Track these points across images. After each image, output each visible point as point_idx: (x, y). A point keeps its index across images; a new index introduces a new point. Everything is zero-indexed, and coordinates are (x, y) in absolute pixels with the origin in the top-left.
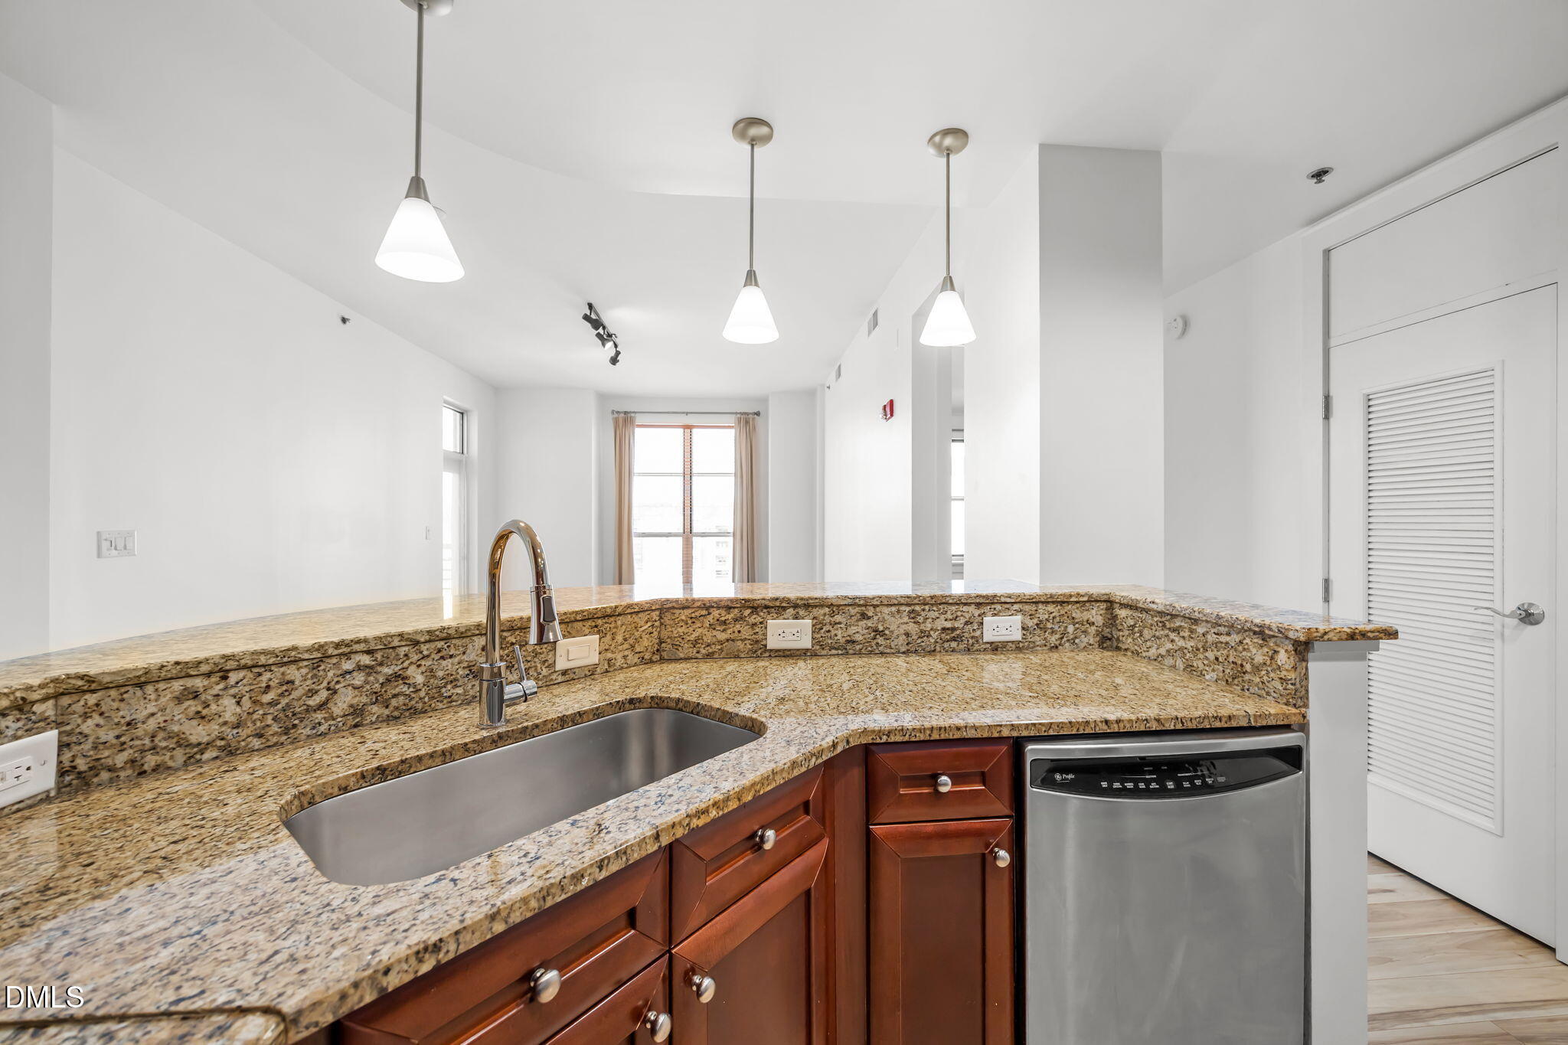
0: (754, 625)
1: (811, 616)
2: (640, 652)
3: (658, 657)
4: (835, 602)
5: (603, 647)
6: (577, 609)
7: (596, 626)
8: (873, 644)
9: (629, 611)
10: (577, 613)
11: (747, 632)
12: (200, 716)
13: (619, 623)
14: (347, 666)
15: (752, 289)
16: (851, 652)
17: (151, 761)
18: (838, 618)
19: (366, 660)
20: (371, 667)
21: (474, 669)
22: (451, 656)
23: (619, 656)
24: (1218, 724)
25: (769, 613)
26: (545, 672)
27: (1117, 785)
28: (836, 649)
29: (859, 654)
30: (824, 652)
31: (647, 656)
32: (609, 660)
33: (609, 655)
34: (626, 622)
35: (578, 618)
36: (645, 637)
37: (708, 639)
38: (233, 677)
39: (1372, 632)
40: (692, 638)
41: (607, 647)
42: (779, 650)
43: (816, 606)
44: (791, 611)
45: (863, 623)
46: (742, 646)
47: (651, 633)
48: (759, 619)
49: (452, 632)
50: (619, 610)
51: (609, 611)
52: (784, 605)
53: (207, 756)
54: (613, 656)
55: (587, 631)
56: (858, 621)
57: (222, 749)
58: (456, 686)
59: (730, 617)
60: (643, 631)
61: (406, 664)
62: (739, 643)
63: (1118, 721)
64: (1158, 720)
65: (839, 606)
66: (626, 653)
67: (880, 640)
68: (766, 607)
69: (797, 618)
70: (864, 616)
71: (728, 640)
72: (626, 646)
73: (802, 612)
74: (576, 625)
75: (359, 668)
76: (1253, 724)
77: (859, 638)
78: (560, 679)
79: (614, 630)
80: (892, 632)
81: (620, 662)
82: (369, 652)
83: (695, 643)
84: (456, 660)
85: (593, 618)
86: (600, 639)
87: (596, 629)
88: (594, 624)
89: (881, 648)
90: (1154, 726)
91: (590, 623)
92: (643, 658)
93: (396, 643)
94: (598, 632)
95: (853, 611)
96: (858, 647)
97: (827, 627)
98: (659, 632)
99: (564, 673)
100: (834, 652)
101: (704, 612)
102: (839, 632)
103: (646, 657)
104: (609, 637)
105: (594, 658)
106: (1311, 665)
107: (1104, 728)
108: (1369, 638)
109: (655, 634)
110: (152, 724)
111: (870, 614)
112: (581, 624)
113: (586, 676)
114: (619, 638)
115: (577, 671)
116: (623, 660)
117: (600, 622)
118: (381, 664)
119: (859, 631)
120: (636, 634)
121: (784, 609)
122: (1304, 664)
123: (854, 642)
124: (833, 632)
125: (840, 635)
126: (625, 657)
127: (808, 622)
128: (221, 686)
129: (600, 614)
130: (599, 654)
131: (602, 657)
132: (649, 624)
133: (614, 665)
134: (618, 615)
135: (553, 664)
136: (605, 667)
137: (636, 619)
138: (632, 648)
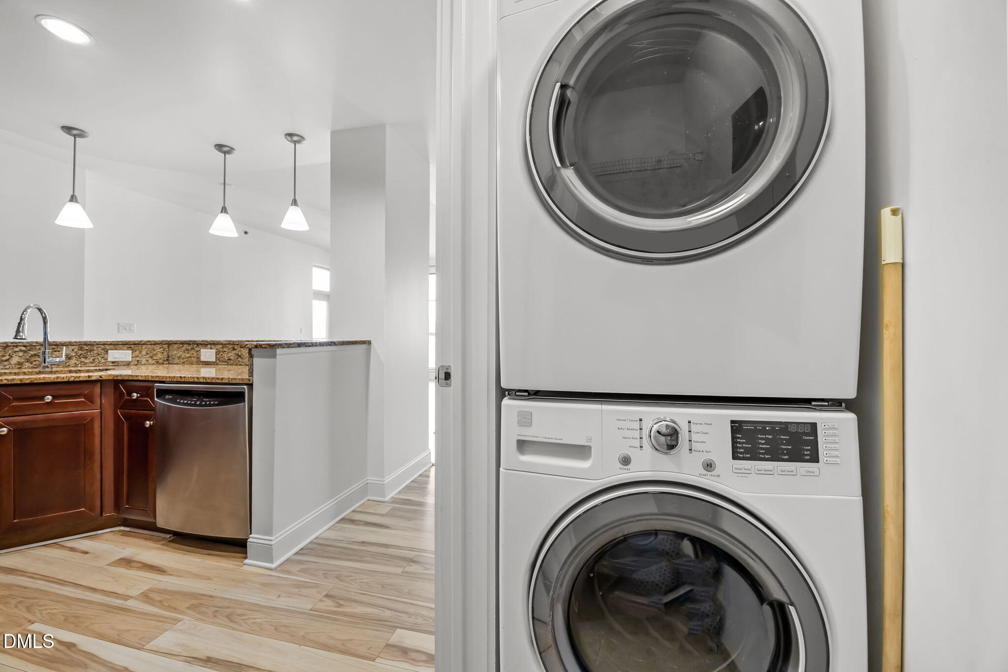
0: (197, 351)
1: (216, 348)
2: (156, 359)
3: (167, 363)
4: (223, 343)
5: (134, 355)
8: (237, 361)
9: (148, 343)
10: (119, 342)
11: (195, 355)
13: (144, 347)
14: (16, 349)
15: (223, 215)
16: (230, 364)
18: (225, 349)
19: (23, 349)
20: (25, 351)
21: (68, 356)
24: (218, 381)
25: (202, 346)
26: (103, 361)
27: (182, 401)
28: (225, 362)
29: (232, 365)
30: (220, 363)
31: (161, 361)
32: (138, 361)
33: (138, 359)
34: (148, 347)
35: (120, 343)
36: (159, 354)
37: (183, 356)
39: (264, 345)
40: (178, 356)
41: (137, 356)
42: (205, 362)
43: (217, 344)
44: (209, 346)
45: (233, 352)
46: (193, 360)
47: (162, 353)
48: (199, 349)
50: (143, 342)
51: (137, 342)
52: (206, 343)
54: (140, 359)
55: (125, 349)
56: (232, 350)
59: (190, 348)
60: (158, 351)
62: (193, 358)
63: (184, 377)
64: (197, 378)
65: (225, 344)
66: (148, 359)
67: (240, 359)
68: (201, 344)
69: (211, 349)
70: (234, 349)
71: (189, 357)
72: (147, 356)
73: (213, 347)
74: (119, 346)
75: (21, 351)
76: (231, 382)
77: (232, 358)
78: (111, 364)
79: (141, 350)
80: (244, 356)
81: (144, 361)
82: (23, 346)
83: (179, 358)
85: (128, 344)
86: (132, 352)
87: (128, 349)
88: (129, 346)
89: (240, 363)
90: (196, 380)
91: (127, 346)
92: (158, 362)
94: (132, 350)
95: (230, 346)
96: (232, 362)
97: (221, 353)
98: (168, 353)
99: (113, 362)
100: (224, 363)
101: (182, 346)
102: (225, 355)
104: (137, 352)
105: (130, 359)
106: (254, 359)
107: (179, 379)
108: (263, 348)
109: (165, 353)
111: (236, 348)
112: (122, 345)
113: (125, 365)
114: (144, 353)
115: (119, 362)
117: (132, 346)
118: (29, 350)
119: (232, 355)
120: (154, 352)
121: (207, 345)
122: (252, 359)
123: (230, 359)
124: (223, 355)
125: (226, 356)
126: (147, 360)
127: (214, 351)
129: (132, 343)
130: (132, 357)
131: (134, 359)
132: (162, 349)
133: (141, 363)
134: (143, 344)
135: (107, 359)
136: (136, 363)
137: (154, 346)
138: (151, 357)
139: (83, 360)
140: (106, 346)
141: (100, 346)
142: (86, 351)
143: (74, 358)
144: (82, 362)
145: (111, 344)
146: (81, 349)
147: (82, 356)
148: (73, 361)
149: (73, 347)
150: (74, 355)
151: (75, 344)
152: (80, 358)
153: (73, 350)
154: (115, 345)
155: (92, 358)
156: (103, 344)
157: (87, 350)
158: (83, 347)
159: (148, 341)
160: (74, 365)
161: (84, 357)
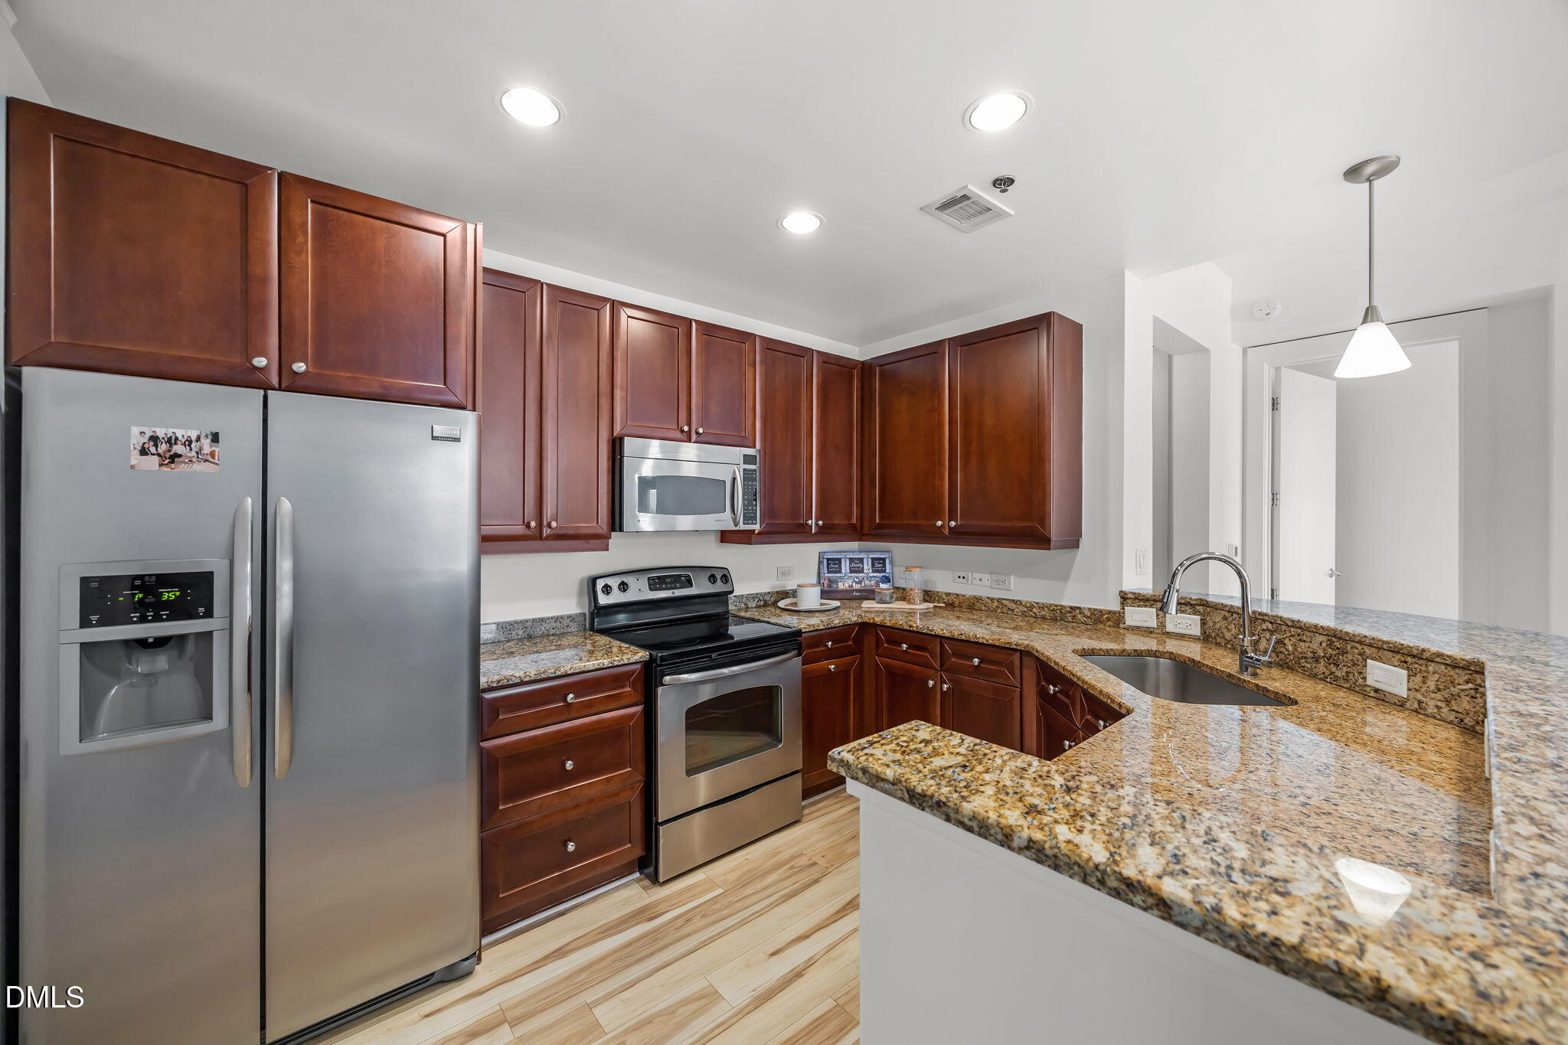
2: (1458, 712)
5: (1411, 685)
6: (1385, 639)
7: (1406, 662)
9: (1438, 660)
10: (1384, 642)
12: (1227, 628)
13: (1431, 669)
14: (1264, 627)
17: (1218, 640)
19: (1270, 626)
20: (1272, 631)
22: (1304, 641)
23: (1432, 703)
31: (1468, 721)
32: (1420, 702)
33: (1419, 696)
34: (1439, 671)
35: (1385, 646)
36: (1465, 700)
38: (1235, 615)
41: (1417, 687)
47: (1472, 697)
49: (1302, 624)
50: (1426, 655)
51: (1415, 652)
53: (1229, 646)
54: (1424, 699)
55: (1397, 663)
57: (1232, 645)
58: (1306, 662)
60: (1462, 690)
61: (1285, 636)
66: (1439, 704)
72: (1438, 696)
74: (1385, 652)
75: (1268, 630)
78: (1372, 694)
79: (1425, 674)
81: (1431, 710)
82: (1271, 623)
84: (1307, 644)
86: (1409, 677)
88: (1403, 659)
91: (1397, 656)
92: (1462, 721)
93: (1279, 622)
94: (1408, 669)
98: (1484, 701)
99: (1377, 691)
103: (1466, 721)
104: (1418, 679)
105: (1404, 692)
110: (1218, 626)
112: (1391, 653)
113: (1395, 704)
114: (1432, 685)
115: (1387, 695)
116: (1436, 710)
117: (1409, 659)
118: (1275, 631)
120: (1452, 689)
126: (1438, 707)
128: (1231, 618)
129: (1405, 651)
130: (1409, 690)
131: (1413, 694)
132: (1470, 685)
133: (1425, 709)
134: (1428, 660)
135: (1364, 678)
136: (1416, 706)
137: (1452, 673)
138: (1448, 702)
139: (1334, 669)
140: (1365, 648)
141: (1356, 644)
142: (1337, 651)
143: (1322, 660)
144: (1332, 673)
145: (1370, 645)
146: (1330, 644)
147: (1331, 661)
148: (1321, 668)
149: (1321, 638)
150: (1322, 654)
151: (1321, 631)
152: (1330, 664)
153: (1321, 644)
154: (1379, 648)
155: (1345, 669)
156: (1360, 643)
157: (1338, 648)
158: (1334, 642)
159: (1440, 655)
160: (1322, 676)
161: (1335, 664)
